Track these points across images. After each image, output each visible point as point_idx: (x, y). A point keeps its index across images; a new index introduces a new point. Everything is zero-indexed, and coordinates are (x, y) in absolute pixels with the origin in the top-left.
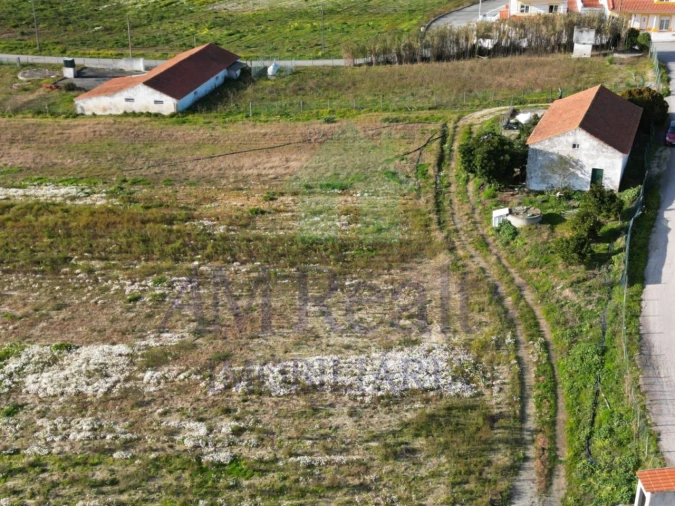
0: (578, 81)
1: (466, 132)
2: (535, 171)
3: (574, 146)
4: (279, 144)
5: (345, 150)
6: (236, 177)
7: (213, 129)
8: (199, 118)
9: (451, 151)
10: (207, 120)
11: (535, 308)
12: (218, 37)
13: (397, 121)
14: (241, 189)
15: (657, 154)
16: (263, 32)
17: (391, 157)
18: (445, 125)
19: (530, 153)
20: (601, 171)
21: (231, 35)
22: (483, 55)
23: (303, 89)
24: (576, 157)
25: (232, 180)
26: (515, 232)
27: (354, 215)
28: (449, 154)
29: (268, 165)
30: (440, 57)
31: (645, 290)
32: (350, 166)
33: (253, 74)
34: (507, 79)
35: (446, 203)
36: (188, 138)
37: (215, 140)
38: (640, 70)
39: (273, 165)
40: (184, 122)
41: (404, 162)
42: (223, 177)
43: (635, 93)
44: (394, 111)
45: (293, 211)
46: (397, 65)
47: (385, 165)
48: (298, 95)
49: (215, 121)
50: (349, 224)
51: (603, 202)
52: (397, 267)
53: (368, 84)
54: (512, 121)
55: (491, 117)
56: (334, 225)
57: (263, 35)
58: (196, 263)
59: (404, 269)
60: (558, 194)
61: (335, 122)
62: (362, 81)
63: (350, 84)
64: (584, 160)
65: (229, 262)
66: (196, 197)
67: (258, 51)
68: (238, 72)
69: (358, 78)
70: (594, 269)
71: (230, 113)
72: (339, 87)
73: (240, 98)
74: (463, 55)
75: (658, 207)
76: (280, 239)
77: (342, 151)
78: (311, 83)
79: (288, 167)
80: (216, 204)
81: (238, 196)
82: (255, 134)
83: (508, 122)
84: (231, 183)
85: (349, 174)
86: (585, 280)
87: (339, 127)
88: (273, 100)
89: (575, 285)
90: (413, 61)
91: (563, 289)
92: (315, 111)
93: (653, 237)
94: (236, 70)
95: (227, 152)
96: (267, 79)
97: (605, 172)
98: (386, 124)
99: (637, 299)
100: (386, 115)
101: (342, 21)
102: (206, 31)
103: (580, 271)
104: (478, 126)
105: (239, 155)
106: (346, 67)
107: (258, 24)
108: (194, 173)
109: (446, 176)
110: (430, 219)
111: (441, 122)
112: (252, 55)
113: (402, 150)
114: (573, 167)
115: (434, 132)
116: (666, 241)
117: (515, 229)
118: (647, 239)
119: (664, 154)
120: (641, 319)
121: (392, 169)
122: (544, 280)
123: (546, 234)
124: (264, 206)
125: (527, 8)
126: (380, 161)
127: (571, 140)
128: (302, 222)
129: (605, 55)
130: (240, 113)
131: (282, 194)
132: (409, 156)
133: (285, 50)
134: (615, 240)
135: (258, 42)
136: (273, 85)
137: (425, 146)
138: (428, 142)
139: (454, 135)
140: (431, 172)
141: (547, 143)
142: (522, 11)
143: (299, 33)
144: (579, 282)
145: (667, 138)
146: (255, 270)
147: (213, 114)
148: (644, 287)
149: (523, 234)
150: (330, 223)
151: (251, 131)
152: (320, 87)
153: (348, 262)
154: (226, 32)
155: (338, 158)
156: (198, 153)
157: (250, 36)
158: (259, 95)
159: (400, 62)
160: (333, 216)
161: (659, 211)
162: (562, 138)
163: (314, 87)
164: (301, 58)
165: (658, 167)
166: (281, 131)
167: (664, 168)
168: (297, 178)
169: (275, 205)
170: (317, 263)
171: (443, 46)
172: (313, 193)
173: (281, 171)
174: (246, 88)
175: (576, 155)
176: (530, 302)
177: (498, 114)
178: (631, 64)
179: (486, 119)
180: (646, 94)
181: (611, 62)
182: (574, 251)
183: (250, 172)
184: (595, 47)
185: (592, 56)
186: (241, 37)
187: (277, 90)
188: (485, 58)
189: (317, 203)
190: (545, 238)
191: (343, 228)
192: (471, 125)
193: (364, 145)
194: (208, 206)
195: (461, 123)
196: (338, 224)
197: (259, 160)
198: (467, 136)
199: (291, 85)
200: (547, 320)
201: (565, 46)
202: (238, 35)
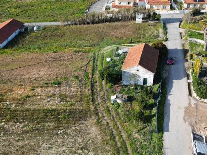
0: (138, 34)
1: (102, 57)
2: (125, 78)
3: (137, 71)
4: (37, 62)
5: (60, 65)
6: (20, 79)
7: (13, 56)
8: (9, 51)
9: (97, 65)
10: (11, 52)
11: (126, 142)
12: (17, 12)
13: (78, 52)
14: (22, 85)
15: (165, 68)
16: (33, 10)
17: (76, 69)
18: (94, 54)
19: (123, 73)
20: (147, 78)
21: (22, 11)
22: (107, 22)
23: (46, 37)
24: (138, 74)
25: (19, 81)
26: (119, 105)
27: (63, 97)
28: (96, 67)
29: (32, 74)
30: (93, 22)
31: (164, 135)
32: (62, 73)
33: (29, 30)
34: (115, 33)
35: (95, 91)
36: (4, 61)
37: (14, 61)
38: (158, 29)
39: (34, 73)
40: (3, 53)
41: (81, 71)
42: (16, 79)
43: (156, 44)
44: (77, 47)
45: (40, 96)
46: (79, 25)
47: (74, 73)
48: (45, 39)
49: (14, 52)
50: (61, 102)
51: (148, 94)
52: (78, 123)
53: (69, 34)
54: (117, 53)
55: (110, 50)
56: (55, 103)
57: (33, 11)
58: (3, 123)
59: (80, 124)
60: (133, 87)
61: (57, 52)
62: (67, 33)
63: (63, 34)
64: (141, 75)
65: (15, 122)
66: (5, 89)
67: (31, 18)
68: (24, 30)
69: (66, 31)
70: (146, 123)
71: (20, 48)
72: (59, 35)
73: (24, 41)
74: (100, 22)
75: (166, 94)
76: (35, 110)
77: (59, 66)
78: (49, 34)
79: (40, 74)
80: (13, 93)
81: (21, 88)
82: (28, 58)
83: (116, 54)
84: (18, 82)
85: (61, 77)
86: (143, 129)
87: (58, 55)
88: (36, 42)
89: (139, 131)
90: (84, 24)
91: (135, 133)
92: (50, 47)
93: (165, 108)
94: (22, 29)
95: (18, 67)
96: (34, 32)
97: (148, 79)
98: (75, 53)
99: (161, 140)
100: (75, 49)
101: (61, 5)
102: (14, 10)
103: (141, 125)
104: (106, 54)
105: (22, 68)
106: (62, 26)
107: (32, 7)
108: (5, 78)
109: (95, 77)
110: (89, 99)
111: (93, 52)
112: (29, 20)
113: (80, 66)
114: (137, 77)
115: (91, 57)
116: (170, 110)
117: (119, 104)
118: (163, 109)
119: (167, 68)
120: (163, 150)
121: (76, 75)
122: (129, 128)
123: (129, 106)
124: (30, 93)
125: (121, 3)
126: (72, 71)
127: (136, 69)
128: (44, 101)
129: (146, 22)
130: (23, 48)
131: (37, 87)
132: (82, 68)
133: (41, 18)
134: (152, 109)
135: (31, 14)
136: (36, 35)
137: (88, 63)
138: (89, 62)
139: (98, 58)
140: (90, 76)
141: (128, 69)
142: (119, 4)
143: (46, 10)
144: (141, 130)
145: (168, 62)
146: (25, 126)
147: (14, 49)
148: (163, 134)
149: (121, 107)
150: (53, 102)
151: (27, 57)
152: (52, 36)
153: (60, 121)
154: (21, 10)
155: (58, 69)
156: (7, 68)
157: (29, 12)
158: (31, 40)
159: (80, 24)
160: (55, 98)
161: (166, 95)
162: (133, 68)
163: (50, 35)
164: (46, 21)
165: (165, 74)
166: (38, 57)
167: (167, 75)
168: (43, 79)
169: (34, 92)
170: (48, 122)
171: (94, 19)
172: (48, 86)
173: (37, 76)
174: (26, 37)
175: (138, 73)
176: (125, 139)
177: (112, 48)
178: (155, 26)
179: (109, 51)
180: (160, 45)
181: (148, 25)
182: (139, 118)
183: (26, 77)
184: (143, 19)
185: (142, 22)
186: (26, 12)
187: (37, 37)
188: (108, 23)
189: (50, 92)
190: (129, 108)
191: (59, 104)
192: (103, 53)
193: (67, 63)
194: (9, 94)
195: (100, 52)
196: (57, 102)
197: (29, 71)
198: (102, 59)
199: (42, 35)
200: (130, 148)
201: (133, 18)
202: (25, 11)
